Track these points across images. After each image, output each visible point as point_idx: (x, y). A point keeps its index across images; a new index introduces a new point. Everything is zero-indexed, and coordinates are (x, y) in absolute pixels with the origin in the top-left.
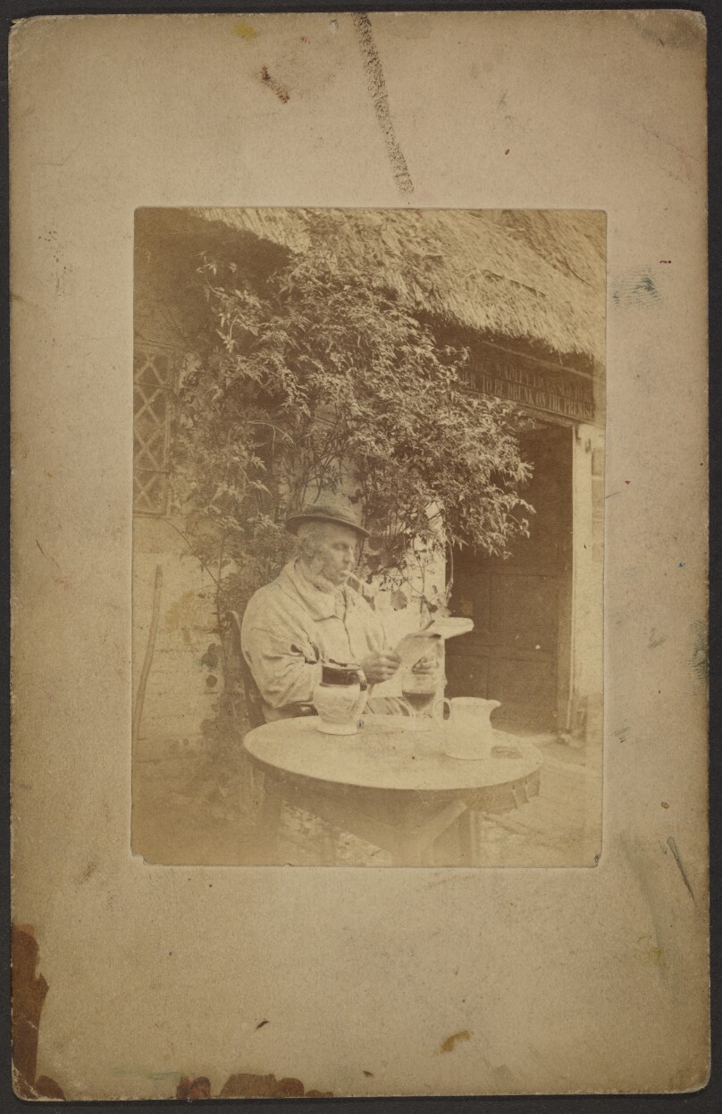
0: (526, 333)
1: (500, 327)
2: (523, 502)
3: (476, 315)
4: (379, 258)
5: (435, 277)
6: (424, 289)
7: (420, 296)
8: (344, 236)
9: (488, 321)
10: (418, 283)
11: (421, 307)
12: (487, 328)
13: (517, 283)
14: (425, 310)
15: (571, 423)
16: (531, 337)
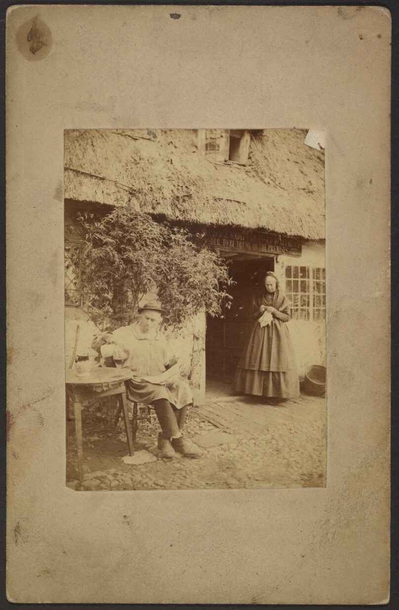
0: (230, 223)
1: (218, 221)
2: (228, 295)
3: (207, 217)
4: (158, 201)
5: (186, 205)
6: (180, 211)
7: (178, 213)
8: (144, 194)
9: (212, 220)
10: (177, 208)
11: (178, 219)
12: (211, 223)
13: (230, 200)
14: (180, 220)
15: (273, 255)
16: (233, 224)
